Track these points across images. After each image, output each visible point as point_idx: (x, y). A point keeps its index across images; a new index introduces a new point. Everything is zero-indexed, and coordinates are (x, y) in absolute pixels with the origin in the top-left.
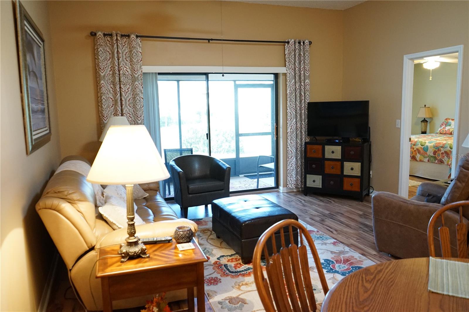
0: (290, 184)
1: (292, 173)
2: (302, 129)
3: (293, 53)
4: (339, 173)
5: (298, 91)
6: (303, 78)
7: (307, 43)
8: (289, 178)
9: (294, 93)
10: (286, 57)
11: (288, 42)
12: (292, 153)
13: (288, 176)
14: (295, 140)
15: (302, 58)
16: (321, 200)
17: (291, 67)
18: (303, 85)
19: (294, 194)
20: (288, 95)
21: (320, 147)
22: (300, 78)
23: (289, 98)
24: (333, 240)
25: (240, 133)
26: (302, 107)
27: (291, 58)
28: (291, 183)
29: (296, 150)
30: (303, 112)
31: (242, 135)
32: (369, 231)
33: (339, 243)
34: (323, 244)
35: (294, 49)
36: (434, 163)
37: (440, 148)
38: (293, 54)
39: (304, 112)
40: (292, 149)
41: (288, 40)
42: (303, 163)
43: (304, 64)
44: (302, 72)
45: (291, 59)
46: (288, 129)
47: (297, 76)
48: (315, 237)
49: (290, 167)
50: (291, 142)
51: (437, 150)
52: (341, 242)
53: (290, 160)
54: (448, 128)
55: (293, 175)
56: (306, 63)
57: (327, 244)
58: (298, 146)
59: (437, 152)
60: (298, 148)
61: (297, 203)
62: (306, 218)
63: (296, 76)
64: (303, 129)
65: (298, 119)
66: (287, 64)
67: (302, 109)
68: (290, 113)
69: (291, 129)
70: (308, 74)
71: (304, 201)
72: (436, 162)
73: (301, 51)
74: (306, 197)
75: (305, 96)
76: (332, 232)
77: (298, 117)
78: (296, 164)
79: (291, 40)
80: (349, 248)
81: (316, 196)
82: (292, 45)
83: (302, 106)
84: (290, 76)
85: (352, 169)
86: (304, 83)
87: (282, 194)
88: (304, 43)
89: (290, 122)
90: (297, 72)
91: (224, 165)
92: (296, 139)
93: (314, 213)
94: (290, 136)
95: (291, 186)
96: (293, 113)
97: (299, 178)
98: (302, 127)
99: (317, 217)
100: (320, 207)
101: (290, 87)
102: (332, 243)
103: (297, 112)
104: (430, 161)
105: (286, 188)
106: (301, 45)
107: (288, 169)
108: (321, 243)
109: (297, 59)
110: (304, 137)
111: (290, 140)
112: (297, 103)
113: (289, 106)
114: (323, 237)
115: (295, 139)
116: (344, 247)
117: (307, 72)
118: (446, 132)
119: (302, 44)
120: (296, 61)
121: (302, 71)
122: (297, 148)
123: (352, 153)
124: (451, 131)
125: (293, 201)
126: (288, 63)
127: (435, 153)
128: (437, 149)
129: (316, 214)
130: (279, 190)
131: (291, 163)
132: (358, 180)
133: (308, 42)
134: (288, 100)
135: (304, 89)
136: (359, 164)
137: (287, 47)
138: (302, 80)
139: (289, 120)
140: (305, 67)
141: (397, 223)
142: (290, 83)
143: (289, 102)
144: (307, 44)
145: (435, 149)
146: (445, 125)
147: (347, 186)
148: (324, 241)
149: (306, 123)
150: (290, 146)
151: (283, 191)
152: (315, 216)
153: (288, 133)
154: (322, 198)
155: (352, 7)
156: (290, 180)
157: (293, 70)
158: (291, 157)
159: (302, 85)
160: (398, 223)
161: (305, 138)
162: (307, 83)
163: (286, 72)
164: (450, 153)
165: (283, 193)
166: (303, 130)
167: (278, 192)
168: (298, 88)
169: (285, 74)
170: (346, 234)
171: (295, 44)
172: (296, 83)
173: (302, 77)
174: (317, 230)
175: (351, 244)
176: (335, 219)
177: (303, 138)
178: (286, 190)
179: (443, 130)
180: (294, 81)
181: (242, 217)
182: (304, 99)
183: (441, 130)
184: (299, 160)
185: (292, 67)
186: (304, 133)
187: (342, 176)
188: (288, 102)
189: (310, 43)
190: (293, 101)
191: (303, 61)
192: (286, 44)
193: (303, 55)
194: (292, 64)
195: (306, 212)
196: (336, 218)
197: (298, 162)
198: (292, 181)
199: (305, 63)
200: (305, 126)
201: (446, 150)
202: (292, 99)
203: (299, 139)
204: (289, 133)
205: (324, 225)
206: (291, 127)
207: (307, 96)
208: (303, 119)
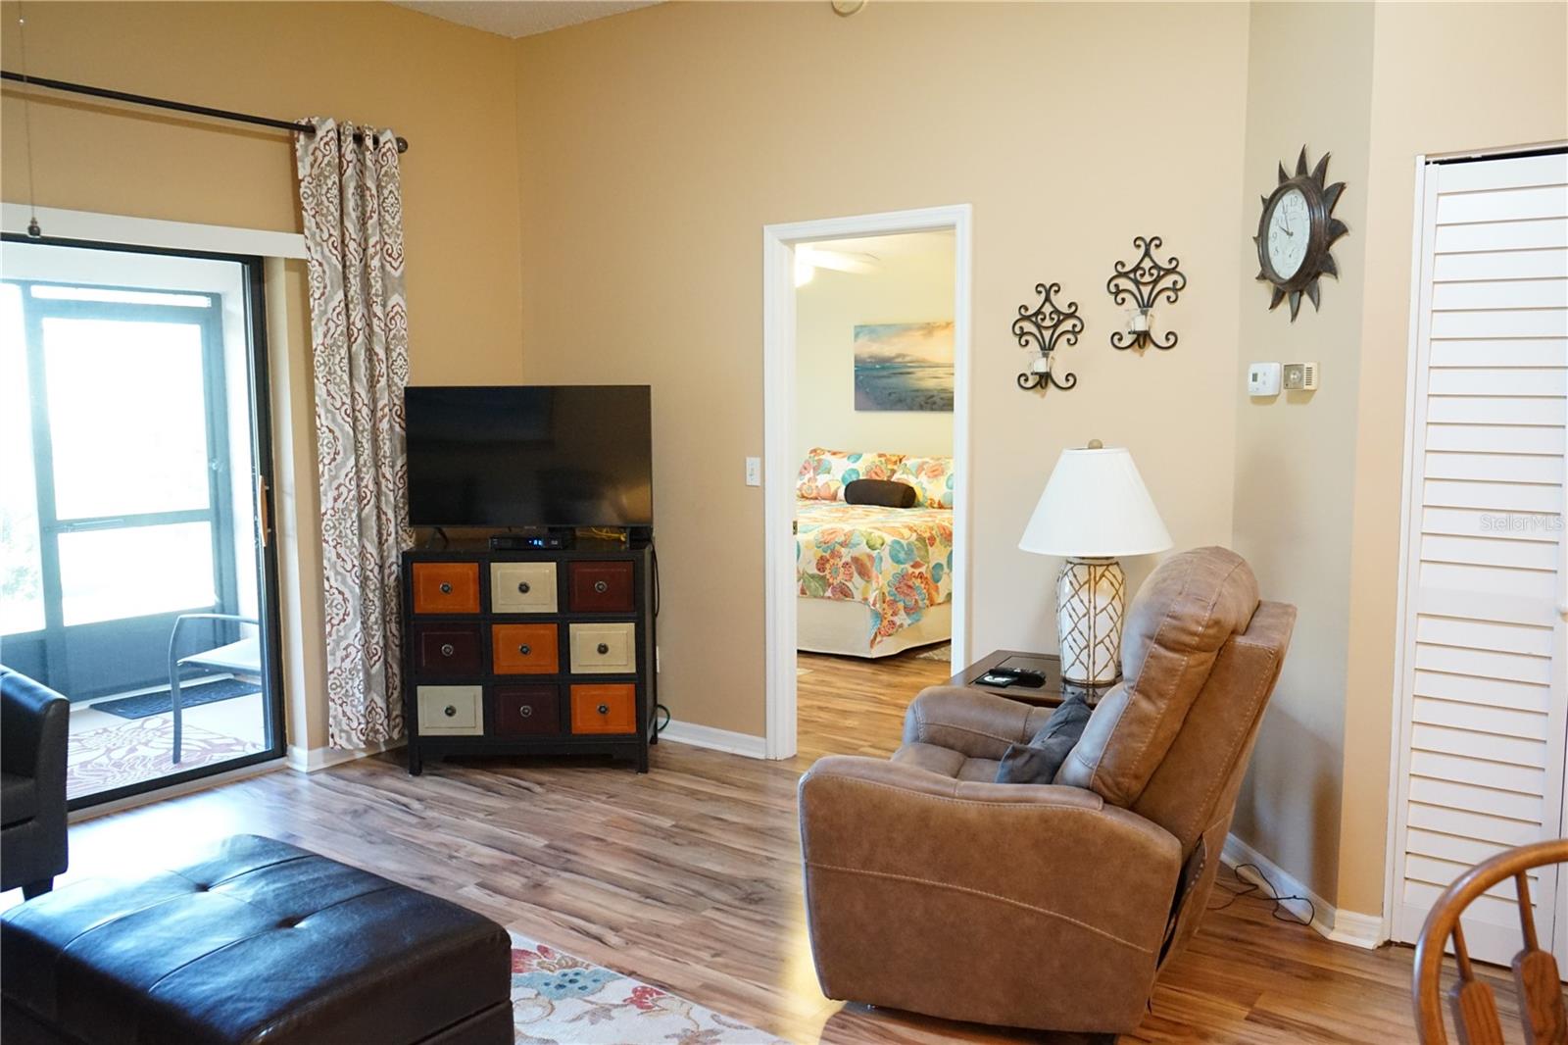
0: (341, 731)
1: (348, 687)
2: (383, 498)
3: (335, 178)
4: (553, 668)
5: (359, 340)
6: (377, 286)
7: (389, 145)
8: (334, 709)
9: (345, 346)
10: (302, 191)
11: (310, 131)
12: (345, 600)
13: (333, 700)
14: (357, 544)
15: (372, 204)
16: (488, 789)
17: (325, 236)
18: (382, 317)
19: (363, 774)
20: (318, 352)
21: (470, 570)
22: (366, 285)
23: (322, 367)
24: (626, 986)
25: (62, 514)
26: (379, 407)
27: (324, 198)
28: (346, 728)
29: (363, 586)
30: (384, 425)
31: (72, 525)
32: (737, 903)
33: (658, 993)
34: (593, 1013)
35: (337, 160)
36: (823, 597)
37: (838, 547)
38: (334, 183)
39: (390, 428)
40: (344, 582)
41: (310, 121)
42: (391, 638)
43: (382, 230)
44: (375, 263)
45: (326, 203)
46: (323, 498)
47: (355, 276)
48: (547, 984)
49: (339, 660)
50: (339, 556)
51: (827, 555)
52: (661, 987)
53: (338, 631)
54: (822, 479)
55: (353, 695)
56: (390, 227)
57: (614, 1013)
58: (370, 568)
59: (828, 560)
60: (372, 577)
61: (392, 817)
62: (461, 886)
63: (351, 276)
64: (386, 495)
65: (365, 456)
66: (309, 221)
67: (380, 414)
68: (330, 431)
69: (335, 500)
70: (399, 271)
71: (419, 800)
72: (829, 593)
73: (367, 174)
74: (417, 780)
75: (390, 361)
76: (599, 939)
77: (366, 446)
78: (366, 645)
79: (323, 121)
80: (710, 1012)
81: (461, 771)
82: (327, 144)
83: (380, 404)
84: (324, 272)
85: (603, 649)
86: (384, 306)
87: (303, 782)
88: (376, 141)
89: (330, 470)
90: (354, 259)
91: (29, 690)
92: (360, 540)
93: (487, 854)
94: (335, 527)
95: (349, 739)
96: (342, 430)
97: (380, 702)
98: (384, 488)
99: (507, 873)
100: (497, 818)
101: (324, 320)
102: (632, 1001)
103: (361, 428)
104: (808, 592)
105: (320, 750)
106: (368, 149)
107: (329, 670)
108: (586, 1013)
109: (351, 204)
110: (392, 529)
111: (335, 547)
112: (358, 388)
113: (326, 400)
114: (577, 974)
115: (356, 541)
116: (685, 1007)
117: (395, 265)
118: (818, 493)
119: (369, 142)
120: (349, 214)
121: (372, 258)
122: (366, 578)
123: (601, 585)
124: (833, 490)
125: (372, 808)
126: (314, 216)
127: (823, 564)
128: (829, 551)
129: (492, 857)
130: (288, 764)
131: (343, 644)
132: (625, 691)
133: (394, 142)
134: (320, 376)
135: (387, 330)
136: (629, 628)
137: (306, 151)
138: (377, 295)
139: (326, 461)
140: (385, 243)
141: (913, 879)
142: (326, 303)
143: (325, 384)
144: (389, 149)
145: (820, 553)
146: (814, 469)
147: (585, 720)
148: (590, 998)
149: (400, 474)
150: (337, 573)
151: (308, 765)
152: (493, 868)
153: (325, 517)
154: (487, 778)
155: (551, 29)
156: (340, 715)
157: (336, 248)
158: (341, 617)
159: (376, 315)
160: (917, 879)
161: (397, 533)
162: (397, 308)
163: (304, 257)
164: (869, 564)
165: (310, 773)
166: (387, 502)
167: (288, 774)
168: (359, 325)
169: (300, 267)
170: (659, 936)
171: (339, 139)
172: (351, 306)
173: (373, 281)
174: (538, 944)
175: (706, 986)
176: (582, 869)
177: (389, 535)
178: (321, 758)
179: (811, 486)
180: (340, 295)
181: (222, 1002)
182: (388, 375)
183: (805, 487)
184: (375, 627)
185: (331, 235)
186: (391, 515)
187: (563, 681)
188: (319, 384)
189: (402, 145)
190: (341, 379)
191: (375, 216)
192: (302, 137)
193: (374, 192)
194: (334, 224)
195: (451, 857)
196: (587, 862)
197: (373, 637)
198: (349, 718)
199: (385, 226)
200: (394, 483)
201: (855, 552)
202: (335, 372)
203: (372, 542)
204: (328, 516)
205: (551, 909)
206: (337, 488)
207: (400, 362)
208: (385, 457)
